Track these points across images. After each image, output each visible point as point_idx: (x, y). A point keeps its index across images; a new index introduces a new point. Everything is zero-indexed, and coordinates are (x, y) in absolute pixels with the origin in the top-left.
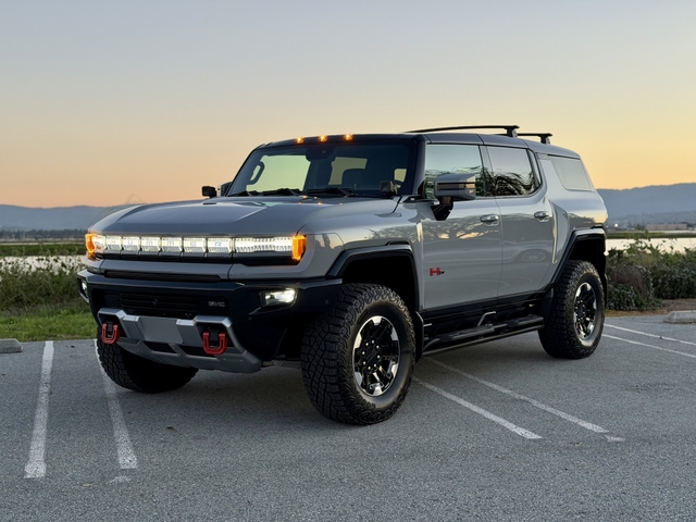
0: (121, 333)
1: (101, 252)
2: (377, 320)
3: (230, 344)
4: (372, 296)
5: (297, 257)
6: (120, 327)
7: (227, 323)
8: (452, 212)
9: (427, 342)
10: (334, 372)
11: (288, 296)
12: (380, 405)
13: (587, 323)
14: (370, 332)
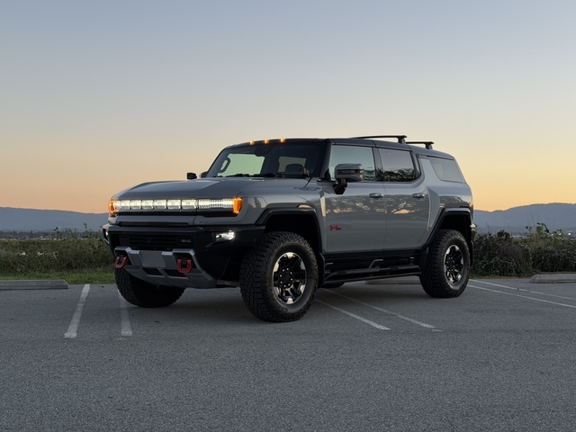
0: (128, 262)
1: (117, 211)
2: (290, 255)
3: (194, 266)
4: (286, 239)
5: (236, 211)
6: (128, 258)
7: (192, 253)
8: (347, 189)
9: (327, 275)
10: (259, 285)
11: (230, 236)
12: (291, 311)
13: (456, 274)
14: (285, 262)
